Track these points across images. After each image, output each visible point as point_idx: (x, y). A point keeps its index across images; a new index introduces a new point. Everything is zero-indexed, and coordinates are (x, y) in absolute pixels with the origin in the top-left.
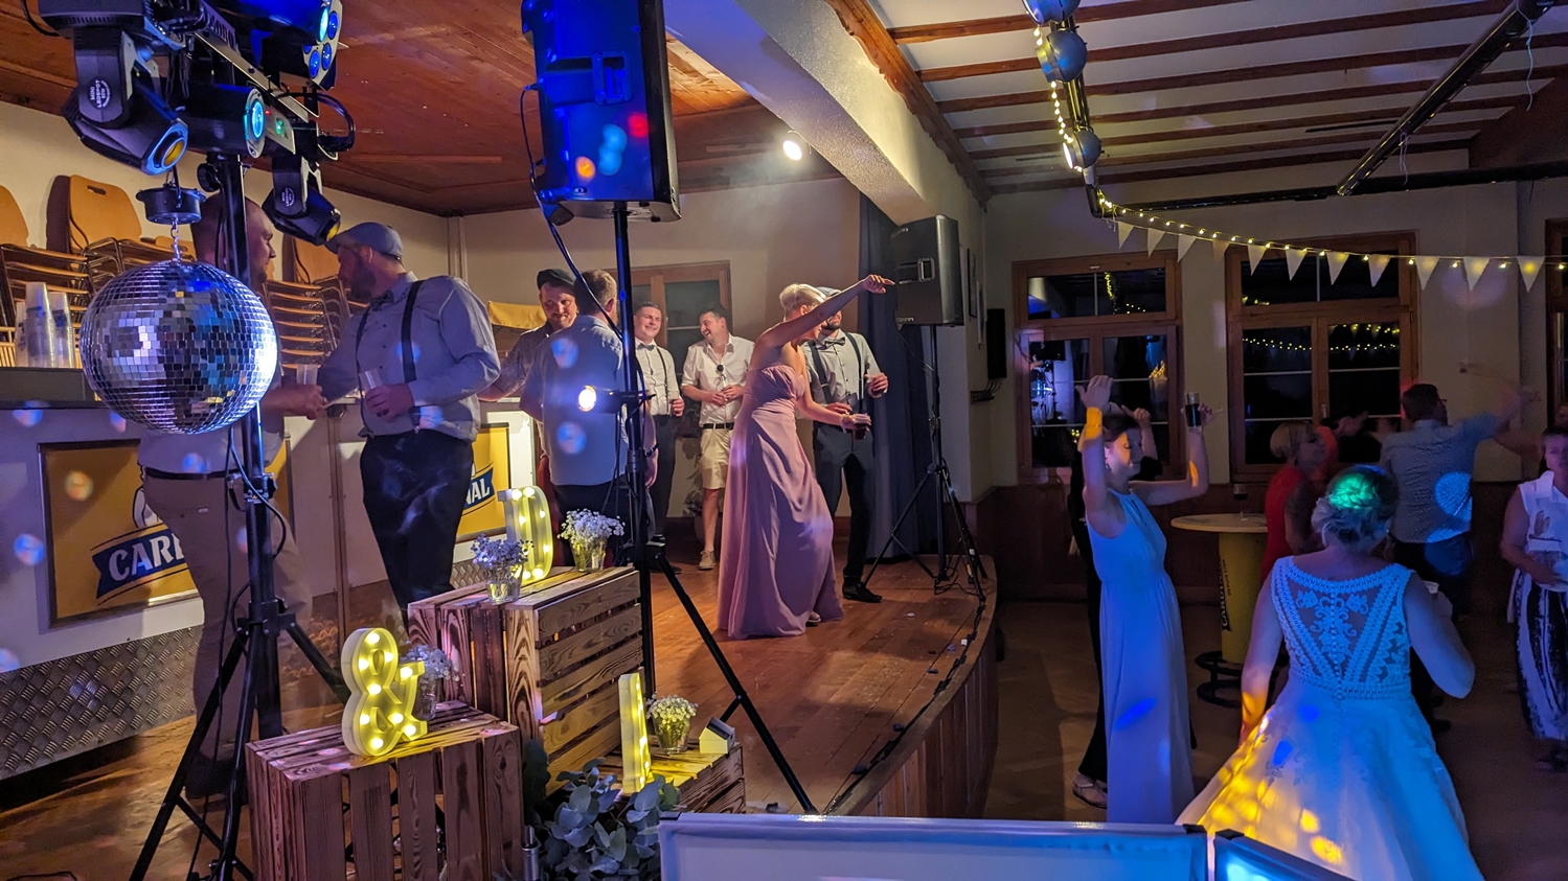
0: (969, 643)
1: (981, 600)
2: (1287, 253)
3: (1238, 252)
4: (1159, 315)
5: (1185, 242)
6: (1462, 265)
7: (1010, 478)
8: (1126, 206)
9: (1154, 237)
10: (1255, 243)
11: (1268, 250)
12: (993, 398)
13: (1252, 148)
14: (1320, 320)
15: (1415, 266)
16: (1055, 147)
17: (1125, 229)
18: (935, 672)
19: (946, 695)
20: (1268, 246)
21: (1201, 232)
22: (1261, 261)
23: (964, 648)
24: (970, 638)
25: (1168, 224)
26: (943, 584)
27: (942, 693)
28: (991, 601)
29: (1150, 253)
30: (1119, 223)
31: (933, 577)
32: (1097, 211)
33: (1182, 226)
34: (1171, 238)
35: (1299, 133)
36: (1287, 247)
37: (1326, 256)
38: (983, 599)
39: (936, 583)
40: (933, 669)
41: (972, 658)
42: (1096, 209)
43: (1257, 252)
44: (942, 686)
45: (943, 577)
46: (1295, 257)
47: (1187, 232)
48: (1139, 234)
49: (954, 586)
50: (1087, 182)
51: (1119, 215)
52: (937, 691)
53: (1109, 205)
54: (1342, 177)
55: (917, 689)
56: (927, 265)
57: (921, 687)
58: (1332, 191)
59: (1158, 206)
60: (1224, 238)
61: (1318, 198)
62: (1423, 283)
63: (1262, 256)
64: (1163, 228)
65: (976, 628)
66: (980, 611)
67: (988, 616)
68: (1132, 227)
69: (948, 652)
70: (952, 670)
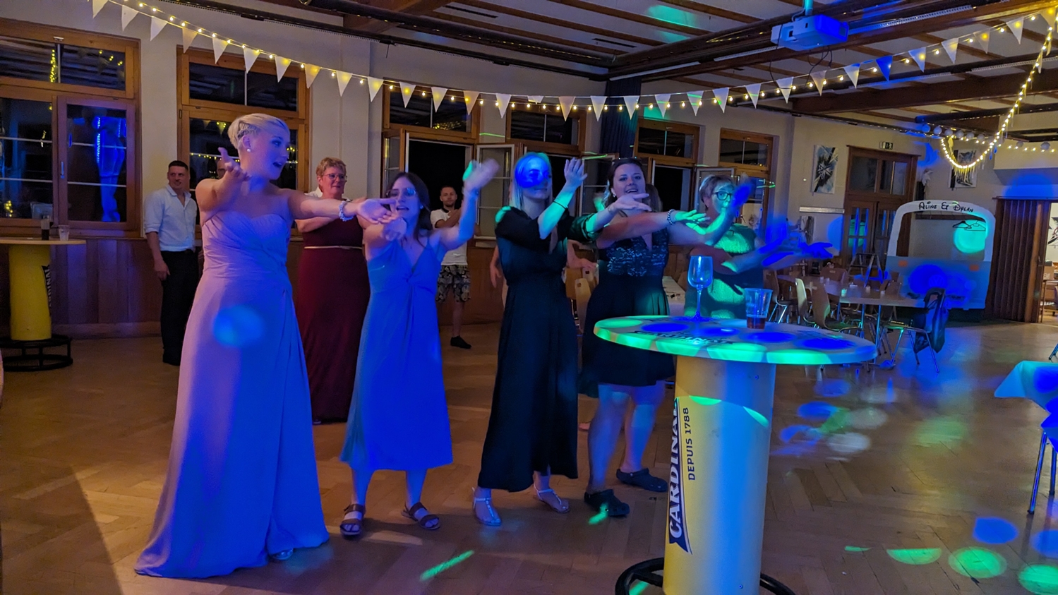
2: (244, 51)
3: (204, 40)
5: (158, 24)
6: (366, 82)
9: (129, 15)
10: (219, 38)
11: (229, 46)
15: (336, 80)
17: (100, 2)
20: (229, 42)
21: (171, 19)
22: (224, 53)
25: (141, 5)
33: (154, 10)
36: (244, 46)
37: (274, 58)
43: (220, 46)
46: (252, 55)
47: (159, 16)
60: (192, 27)
61: (258, 19)
62: (341, 92)
63: (224, 50)
64: (137, 8)
68: (106, 1)
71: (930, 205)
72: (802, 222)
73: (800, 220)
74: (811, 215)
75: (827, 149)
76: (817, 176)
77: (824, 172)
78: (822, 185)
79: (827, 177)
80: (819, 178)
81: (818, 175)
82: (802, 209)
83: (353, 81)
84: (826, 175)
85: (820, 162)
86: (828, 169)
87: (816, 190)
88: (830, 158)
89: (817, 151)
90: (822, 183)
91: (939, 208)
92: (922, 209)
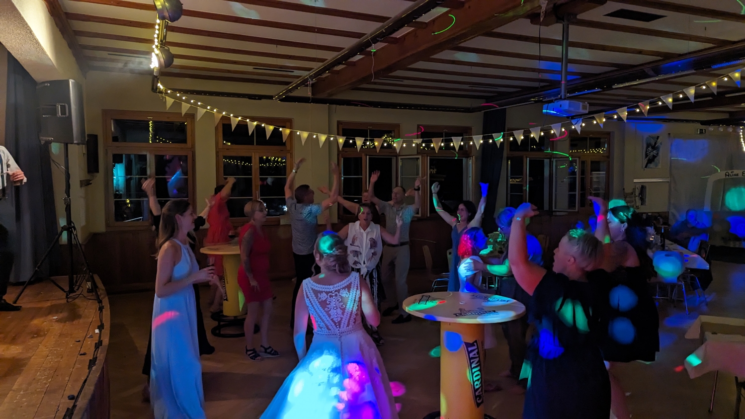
0: (100, 331)
1: (99, 303)
2: (248, 123)
3: (226, 119)
4: (182, 145)
5: (201, 112)
6: (317, 136)
7: (101, 228)
8: (170, 89)
9: (185, 108)
10: (234, 116)
11: (240, 120)
12: (91, 184)
13: (229, 71)
14: (256, 153)
15: (300, 135)
16: (149, 53)
17: (170, 101)
18: (84, 354)
19: (97, 369)
20: (240, 118)
21: (209, 108)
22: (237, 125)
23: (98, 335)
24: (101, 327)
25: (192, 101)
26: (71, 295)
27: (94, 368)
28: (106, 302)
29: (183, 114)
30: (167, 97)
31: (65, 292)
32: (155, 89)
33: (199, 103)
34: (194, 108)
35: (250, 69)
36: (248, 120)
37: (265, 126)
38: (100, 302)
39: (67, 295)
40: (82, 352)
41: (106, 341)
42: (155, 88)
43: (235, 121)
44: (92, 362)
45: (72, 290)
46: (252, 125)
47: (201, 106)
48: (177, 104)
49: (81, 295)
50: (155, 74)
51: (166, 93)
52: (90, 367)
53: (162, 87)
54: (277, 93)
55: (75, 368)
56: (63, 108)
57: (77, 366)
58: (270, 97)
59: (185, 92)
60: (219, 112)
61: (258, 99)
62: (303, 143)
63: (237, 123)
64: (190, 103)
65: (101, 321)
66: (101, 309)
67: (107, 312)
68: (174, 100)
69: (88, 339)
70: (95, 351)
71: (734, 173)
72: (637, 189)
73: (634, 189)
74: (642, 184)
75: (653, 138)
76: (646, 157)
77: (652, 153)
78: (651, 163)
79: (654, 157)
80: (648, 158)
81: (647, 155)
82: (635, 181)
83: (310, 136)
84: (653, 155)
85: (648, 147)
86: (654, 151)
87: (646, 167)
88: (655, 144)
89: (645, 140)
90: (650, 161)
91: (740, 175)
92: (727, 177)
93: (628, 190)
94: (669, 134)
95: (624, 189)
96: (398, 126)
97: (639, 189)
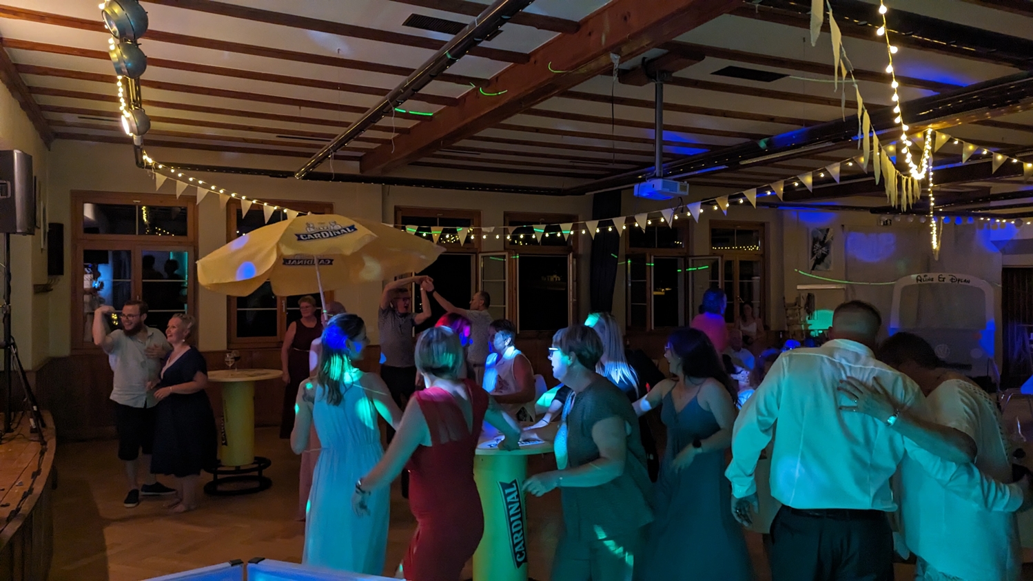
0: (34, 478)
1: (42, 445)
2: (265, 207)
3: (234, 204)
4: (181, 238)
5: (202, 193)
7: (64, 351)
8: (161, 163)
9: (181, 187)
10: (247, 199)
11: (253, 205)
12: (52, 290)
13: (245, 140)
16: (116, 116)
17: (160, 179)
19: (18, 521)
20: (254, 202)
21: (213, 188)
22: (249, 211)
23: (30, 483)
24: (36, 473)
26: (7, 434)
27: (14, 519)
28: (52, 444)
29: (178, 196)
30: (157, 173)
32: (141, 164)
33: (200, 182)
34: (193, 187)
35: (273, 137)
36: (265, 204)
37: (286, 212)
38: (44, 443)
40: (4, 503)
41: (38, 489)
42: (140, 162)
43: (246, 205)
44: (13, 515)
45: (8, 430)
46: (271, 212)
47: (202, 186)
48: (171, 182)
49: (18, 436)
50: (136, 144)
51: (157, 169)
52: (9, 519)
53: (150, 161)
54: (298, 167)
56: (4, 186)
58: (292, 175)
59: (183, 167)
60: (227, 193)
61: (283, 177)
63: (250, 208)
64: (187, 181)
65: (39, 465)
66: (42, 453)
67: (49, 456)
68: (166, 177)
69: (17, 487)
70: (21, 501)
71: (927, 278)
72: (802, 299)
73: (798, 299)
74: (810, 292)
75: (821, 230)
76: (812, 257)
77: (820, 251)
78: (819, 264)
79: (824, 256)
80: (815, 257)
81: (813, 254)
82: (799, 287)
84: (822, 254)
85: (814, 243)
86: (824, 248)
87: (813, 269)
88: (825, 238)
89: (810, 234)
90: (819, 261)
91: (936, 281)
92: (919, 282)
93: (790, 299)
94: (843, 226)
95: (784, 298)
96: (478, 214)
97: (805, 298)
